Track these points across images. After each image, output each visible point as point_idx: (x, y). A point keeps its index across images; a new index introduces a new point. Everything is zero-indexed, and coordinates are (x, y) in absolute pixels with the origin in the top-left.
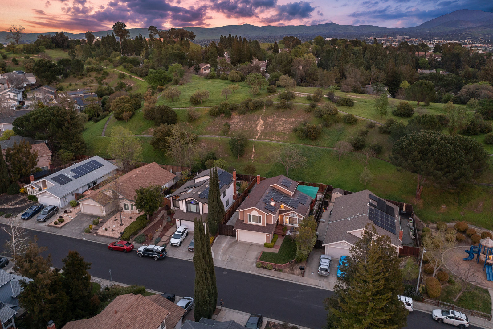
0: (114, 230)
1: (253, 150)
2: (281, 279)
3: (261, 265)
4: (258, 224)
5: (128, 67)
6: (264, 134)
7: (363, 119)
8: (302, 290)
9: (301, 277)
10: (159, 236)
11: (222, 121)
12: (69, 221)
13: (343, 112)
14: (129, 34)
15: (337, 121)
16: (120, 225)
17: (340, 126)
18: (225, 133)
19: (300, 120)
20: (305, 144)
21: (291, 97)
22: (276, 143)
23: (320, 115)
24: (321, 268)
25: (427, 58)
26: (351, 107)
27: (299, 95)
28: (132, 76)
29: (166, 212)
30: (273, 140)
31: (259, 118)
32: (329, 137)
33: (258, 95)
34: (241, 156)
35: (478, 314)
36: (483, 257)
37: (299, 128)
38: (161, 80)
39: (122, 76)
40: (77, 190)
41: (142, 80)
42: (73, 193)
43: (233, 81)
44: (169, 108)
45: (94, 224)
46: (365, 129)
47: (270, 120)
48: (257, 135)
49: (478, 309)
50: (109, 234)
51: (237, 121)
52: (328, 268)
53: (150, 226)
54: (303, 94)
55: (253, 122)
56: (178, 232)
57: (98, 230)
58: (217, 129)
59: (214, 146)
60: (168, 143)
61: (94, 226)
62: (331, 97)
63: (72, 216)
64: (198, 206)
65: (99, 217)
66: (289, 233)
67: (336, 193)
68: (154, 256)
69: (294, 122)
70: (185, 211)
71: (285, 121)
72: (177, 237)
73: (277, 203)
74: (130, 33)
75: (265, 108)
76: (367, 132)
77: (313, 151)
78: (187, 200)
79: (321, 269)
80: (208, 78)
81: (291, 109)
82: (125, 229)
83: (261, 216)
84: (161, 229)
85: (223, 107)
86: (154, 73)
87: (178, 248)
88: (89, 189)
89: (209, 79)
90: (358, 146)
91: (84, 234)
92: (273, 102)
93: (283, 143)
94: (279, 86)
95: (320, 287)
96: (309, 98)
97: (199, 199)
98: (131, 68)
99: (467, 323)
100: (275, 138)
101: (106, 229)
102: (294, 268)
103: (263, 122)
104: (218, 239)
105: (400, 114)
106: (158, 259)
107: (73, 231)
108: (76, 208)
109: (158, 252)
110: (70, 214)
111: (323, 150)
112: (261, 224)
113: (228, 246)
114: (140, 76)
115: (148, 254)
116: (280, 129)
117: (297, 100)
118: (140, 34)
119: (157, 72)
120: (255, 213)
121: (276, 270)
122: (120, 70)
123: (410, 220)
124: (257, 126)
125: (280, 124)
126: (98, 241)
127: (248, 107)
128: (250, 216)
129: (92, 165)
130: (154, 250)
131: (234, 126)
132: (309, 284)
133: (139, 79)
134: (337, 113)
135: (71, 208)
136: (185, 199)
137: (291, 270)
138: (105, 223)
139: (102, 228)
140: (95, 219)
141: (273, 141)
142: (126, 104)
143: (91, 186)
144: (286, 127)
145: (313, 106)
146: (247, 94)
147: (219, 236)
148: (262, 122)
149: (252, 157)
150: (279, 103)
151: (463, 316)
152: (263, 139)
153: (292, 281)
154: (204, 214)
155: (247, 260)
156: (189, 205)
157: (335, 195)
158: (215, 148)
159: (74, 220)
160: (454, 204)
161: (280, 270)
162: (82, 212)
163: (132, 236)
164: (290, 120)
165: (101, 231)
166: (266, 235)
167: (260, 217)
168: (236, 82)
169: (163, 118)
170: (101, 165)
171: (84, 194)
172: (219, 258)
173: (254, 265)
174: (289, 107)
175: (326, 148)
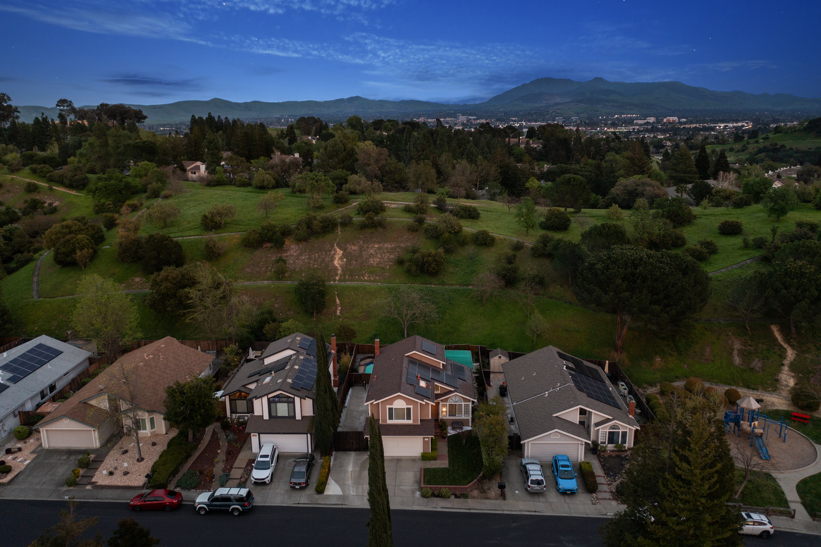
0: (128, 473)
1: (337, 301)
2: (472, 511)
3: (430, 492)
4: (405, 422)
5: (41, 171)
6: (350, 272)
7: (502, 237)
8: (514, 522)
9: (503, 501)
10: (224, 471)
11: (269, 255)
12: (23, 468)
13: (469, 228)
14: (18, 114)
15: (463, 243)
16: (138, 460)
17: (470, 249)
18: (280, 274)
19: (402, 245)
20: (422, 283)
21: (379, 208)
22: (374, 286)
23: (435, 235)
24: (531, 480)
25: (522, 146)
26: (477, 219)
27: (388, 205)
28: (54, 187)
29: (218, 424)
30: (365, 281)
31: (332, 246)
32: (457, 269)
33: (321, 208)
34: (319, 311)
35: (774, 512)
36: (745, 425)
37: (407, 257)
38: (120, 192)
39: (31, 188)
40: (23, 405)
41: (74, 193)
42: (17, 412)
43: (262, 188)
44: (169, 237)
45: (80, 467)
46: (511, 253)
47: (353, 248)
48: (337, 275)
49: (771, 504)
50: (118, 480)
51: (295, 254)
52: (543, 478)
53: (197, 454)
54: (394, 204)
55: (323, 253)
56: (262, 456)
57: (92, 477)
58: (263, 269)
59: (264, 300)
60: (191, 299)
61: (82, 472)
62: (441, 208)
63: (26, 457)
64: (291, 405)
65: (86, 452)
66: (451, 432)
67: (497, 358)
68: (233, 509)
70: (266, 417)
71: (379, 248)
72: (263, 466)
73: (429, 383)
74: (19, 112)
75: (339, 229)
76: (515, 256)
77: (438, 293)
78: (270, 396)
79: (533, 482)
80: (211, 184)
81: (384, 227)
82: (153, 466)
83: (411, 407)
84: (221, 454)
85: (268, 230)
86: (106, 179)
87: (269, 487)
88: (47, 401)
89: (214, 186)
90: (509, 279)
91: (65, 488)
92: (352, 218)
93: (385, 285)
94: (353, 193)
95: (539, 512)
96: (408, 210)
97: (293, 391)
98: (48, 172)
99: (772, 528)
100: (369, 277)
101: (111, 473)
102: (485, 488)
103: (342, 252)
104: (335, 459)
105: (552, 227)
106: (241, 513)
107: (38, 487)
108: (27, 440)
109: (240, 499)
110: (19, 454)
111: (455, 291)
112: (410, 422)
113: (357, 469)
114: (71, 186)
115: (219, 507)
116: (374, 261)
117: (388, 213)
118: (43, 114)
119: (110, 178)
120: (399, 404)
121: (456, 497)
122: (24, 178)
123: (622, 385)
124: (333, 259)
125: (371, 254)
126: (102, 499)
127: (312, 229)
128: (390, 409)
129: (40, 354)
130: (232, 497)
131: (292, 262)
132: (520, 511)
133: (68, 191)
134: (460, 230)
135: (16, 443)
136: (267, 395)
137: (481, 492)
138: (102, 461)
139: (101, 472)
140: (80, 457)
141: (367, 282)
142: (80, 236)
143: (47, 395)
144: (383, 258)
145: (421, 221)
146: (299, 208)
147: (334, 453)
148: (340, 252)
149: (338, 312)
150: (363, 219)
151: (764, 518)
152: (348, 280)
153: (491, 510)
154: (303, 417)
155: (401, 487)
156: (273, 405)
157: (497, 361)
158: (268, 302)
159: (32, 464)
160: (670, 354)
161: (464, 496)
162: (46, 445)
163: (171, 479)
164: (386, 245)
165: (101, 477)
166: (424, 438)
167: (409, 409)
168: (268, 188)
169: (161, 256)
170: (58, 353)
171: (39, 411)
172: (352, 492)
173: (418, 494)
174: (380, 225)
175: (458, 287)
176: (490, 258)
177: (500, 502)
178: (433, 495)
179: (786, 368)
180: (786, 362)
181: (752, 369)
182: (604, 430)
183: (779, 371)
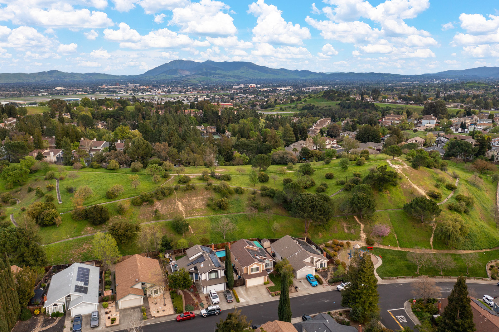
0: (164, 310)
1: (189, 226)
4: (257, 272)
6: (188, 212)
7: (246, 188)
9: (298, 292)
11: (148, 209)
12: (119, 317)
13: (232, 185)
15: (232, 193)
16: (164, 305)
17: (236, 196)
18: (158, 217)
19: (206, 197)
20: (221, 214)
21: (188, 179)
22: (203, 217)
23: (217, 190)
26: (231, 180)
30: (196, 216)
31: (175, 201)
32: (233, 206)
33: (160, 181)
37: (210, 202)
43: (113, 169)
45: (143, 312)
46: (252, 196)
47: (185, 201)
48: (183, 214)
50: (163, 314)
51: (160, 206)
53: (183, 299)
54: (190, 175)
55: (173, 205)
56: (213, 294)
57: (151, 315)
58: (148, 216)
61: (145, 314)
62: (213, 175)
63: (116, 314)
64: (217, 273)
65: (139, 307)
66: (268, 273)
67: (265, 242)
68: (216, 313)
69: (203, 198)
70: (208, 280)
71: (197, 200)
72: (215, 297)
73: (259, 257)
75: (175, 192)
76: (255, 197)
78: (209, 271)
81: (195, 189)
82: (173, 306)
83: (259, 266)
85: (145, 197)
87: (221, 304)
90: (259, 208)
91: (144, 321)
92: (180, 186)
93: (207, 216)
97: (217, 268)
100: (198, 213)
101: (157, 312)
102: (291, 289)
105: (262, 181)
108: (108, 308)
110: (111, 313)
111: (235, 216)
112: (259, 272)
115: (211, 313)
116: (197, 206)
117: (192, 181)
120: (255, 266)
123: (313, 246)
124: (178, 207)
125: (194, 202)
127: (164, 194)
128: (252, 269)
129: (83, 271)
130: (214, 309)
131: (160, 210)
132: (304, 294)
134: (228, 187)
135: (104, 310)
138: (150, 308)
139: (153, 312)
140: (138, 309)
141: (198, 216)
144: (200, 204)
145: (210, 184)
146: (147, 182)
147: (234, 288)
148: (180, 203)
149: (192, 231)
150: (184, 186)
152: (190, 216)
154: (221, 277)
155: (264, 294)
156: (210, 275)
157: (266, 244)
159: (121, 316)
160: (324, 231)
162: (120, 307)
164: (199, 198)
165: (155, 314)
166: (264, 277)
170: (88, 270)
171: (105, 295)
172: (249, 300)
173: (270, 296)
174: (193, 188)
175: (236, 214)
176: (244, 199)
177: (296, 293)
178: (276, 295)
179: (362, 231)
180: (361, 229)
181: (351, 233)
182: (319, 263)
183: (360, 233)
